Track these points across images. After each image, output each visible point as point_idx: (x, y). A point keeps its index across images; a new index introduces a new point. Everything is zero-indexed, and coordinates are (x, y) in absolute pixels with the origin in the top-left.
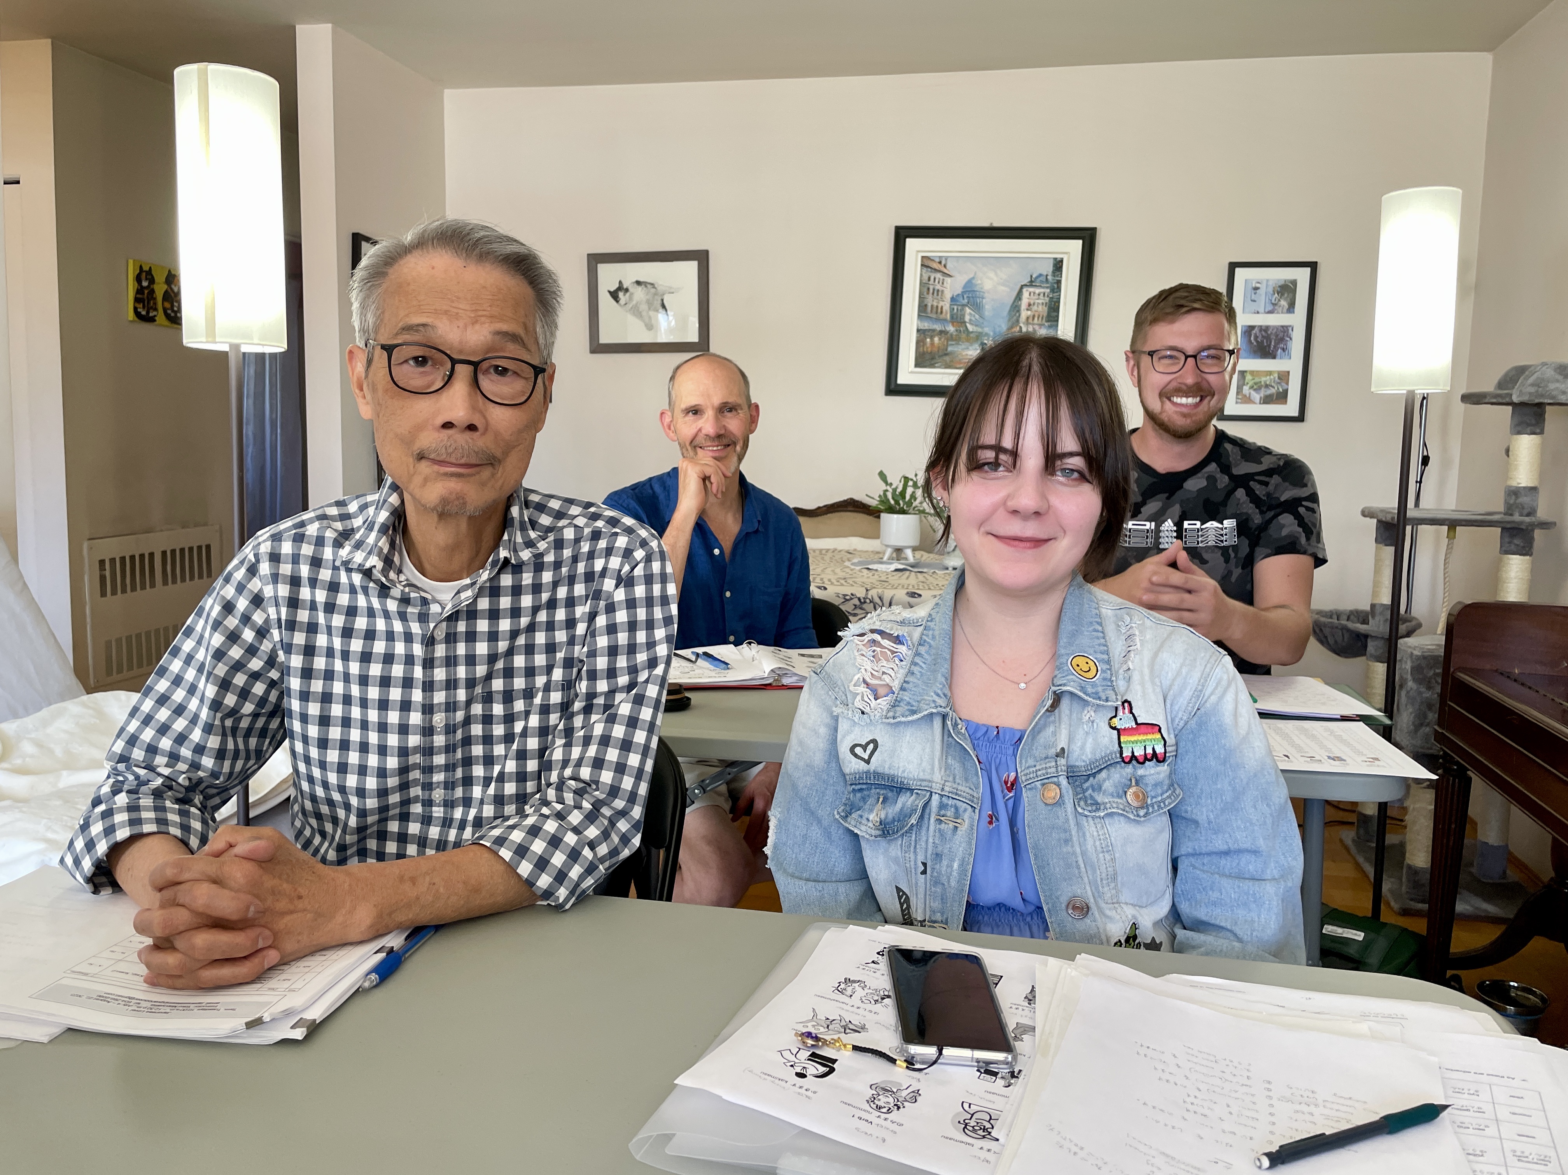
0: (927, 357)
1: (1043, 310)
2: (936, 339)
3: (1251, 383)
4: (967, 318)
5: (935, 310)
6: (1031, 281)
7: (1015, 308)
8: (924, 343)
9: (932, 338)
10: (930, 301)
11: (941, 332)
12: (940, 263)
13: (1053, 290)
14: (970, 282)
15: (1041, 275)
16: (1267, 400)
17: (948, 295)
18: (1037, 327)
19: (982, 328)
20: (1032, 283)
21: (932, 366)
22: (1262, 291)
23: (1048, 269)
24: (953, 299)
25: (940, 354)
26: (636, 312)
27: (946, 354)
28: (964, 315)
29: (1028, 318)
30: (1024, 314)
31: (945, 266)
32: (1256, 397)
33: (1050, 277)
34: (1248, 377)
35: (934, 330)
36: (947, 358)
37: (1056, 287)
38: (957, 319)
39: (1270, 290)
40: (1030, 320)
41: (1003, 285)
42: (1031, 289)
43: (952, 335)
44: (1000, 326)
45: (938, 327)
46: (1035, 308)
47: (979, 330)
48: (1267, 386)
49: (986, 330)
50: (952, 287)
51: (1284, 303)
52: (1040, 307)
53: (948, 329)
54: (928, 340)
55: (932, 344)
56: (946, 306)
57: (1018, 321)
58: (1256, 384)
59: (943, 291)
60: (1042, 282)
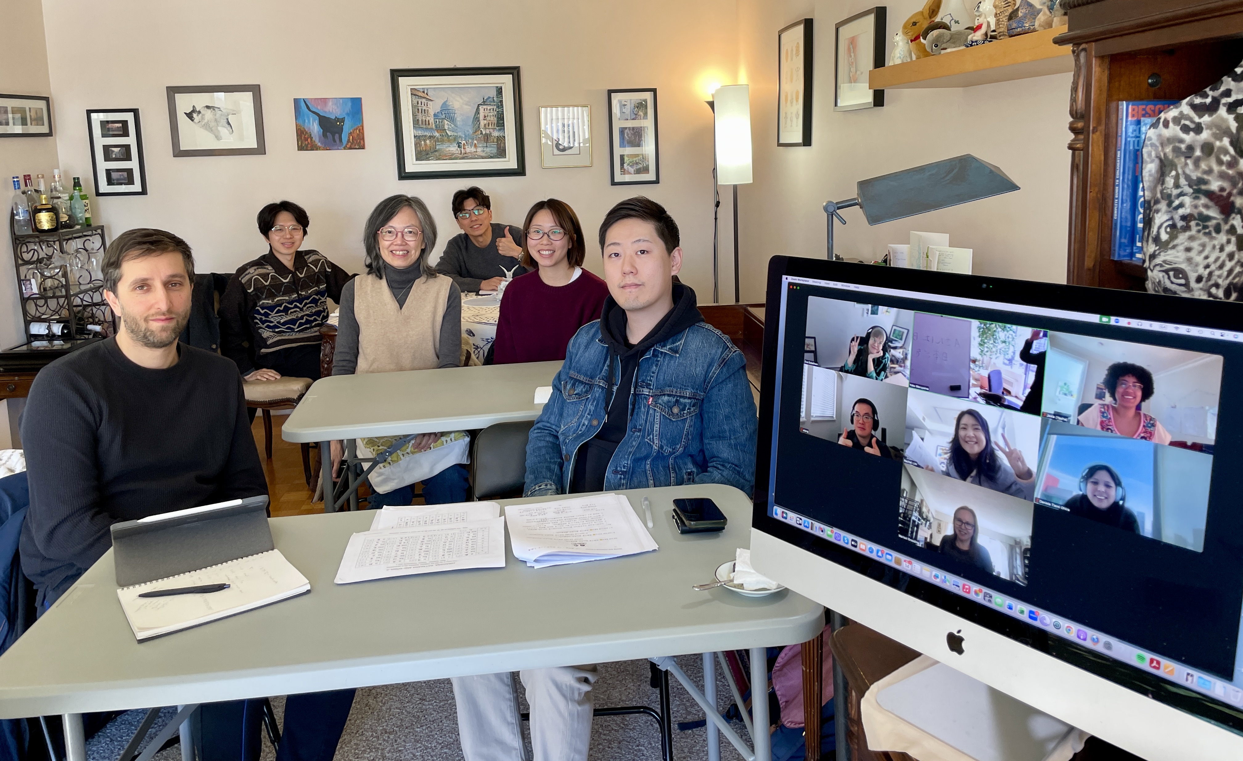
0: (424, 153)
1: (495, 120)
2: (428, 142)
3: (628, 162)
4: (446, 127)
5: (424, 123)
6: (484, 102)
7: (476, 119)
8: (420, 145)
9: (425, 141)
10: (420, 117)
11: (430, 137)
12: (424, 92)
13: (498, 107)
14: (445, 104)
15: (489, 97)
16: (638, 172)
17: (432, 113)
18: (491, 130)
19: (457, 133)
20: (484, 103)
21: (427, 159)
22: (628, 107)
23: (493, 93)
24: (435, 115)
25: (432, 151)
26: (207, 127)
27: (436, 151)
28: (444, 125)
29: (485, 125)
30: (483, 123)
31: (427, 94)
32: (632, 170)
33: (495, 99)
34: (626, 159)
35: (425, 136)
36: (436, 153)
37: (500, 105)
38: (440, 128)
39: (633, 106)
40: (487, 126)
41: (466, 104)
42: (485, 107)
43: (438, 138)
44: (468, 131)
45: (428, 134)
46: (488, 118)
47: (455, 134)
48: (637, 163)
49: (460, 134)
50: (434, 108)
51: (641, 113)
52: (492, 117)
53: (435, 135)
54: (423, 142)
55: (426, 145)
56: (432, 120)
57: (479, 127)
58: (631, 162)
59: (428, 110)
60: (491, 102)
